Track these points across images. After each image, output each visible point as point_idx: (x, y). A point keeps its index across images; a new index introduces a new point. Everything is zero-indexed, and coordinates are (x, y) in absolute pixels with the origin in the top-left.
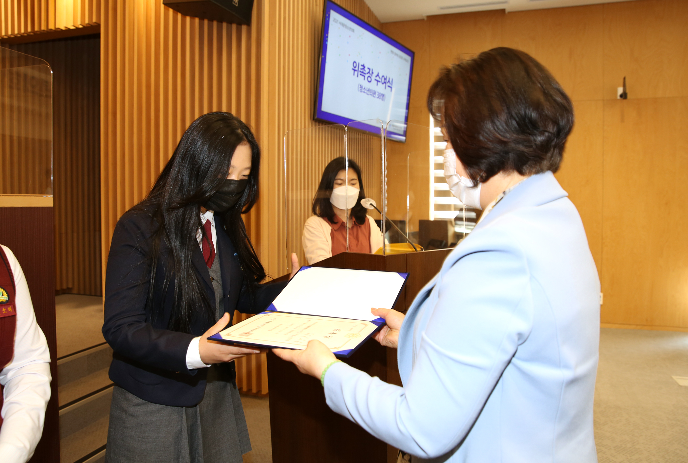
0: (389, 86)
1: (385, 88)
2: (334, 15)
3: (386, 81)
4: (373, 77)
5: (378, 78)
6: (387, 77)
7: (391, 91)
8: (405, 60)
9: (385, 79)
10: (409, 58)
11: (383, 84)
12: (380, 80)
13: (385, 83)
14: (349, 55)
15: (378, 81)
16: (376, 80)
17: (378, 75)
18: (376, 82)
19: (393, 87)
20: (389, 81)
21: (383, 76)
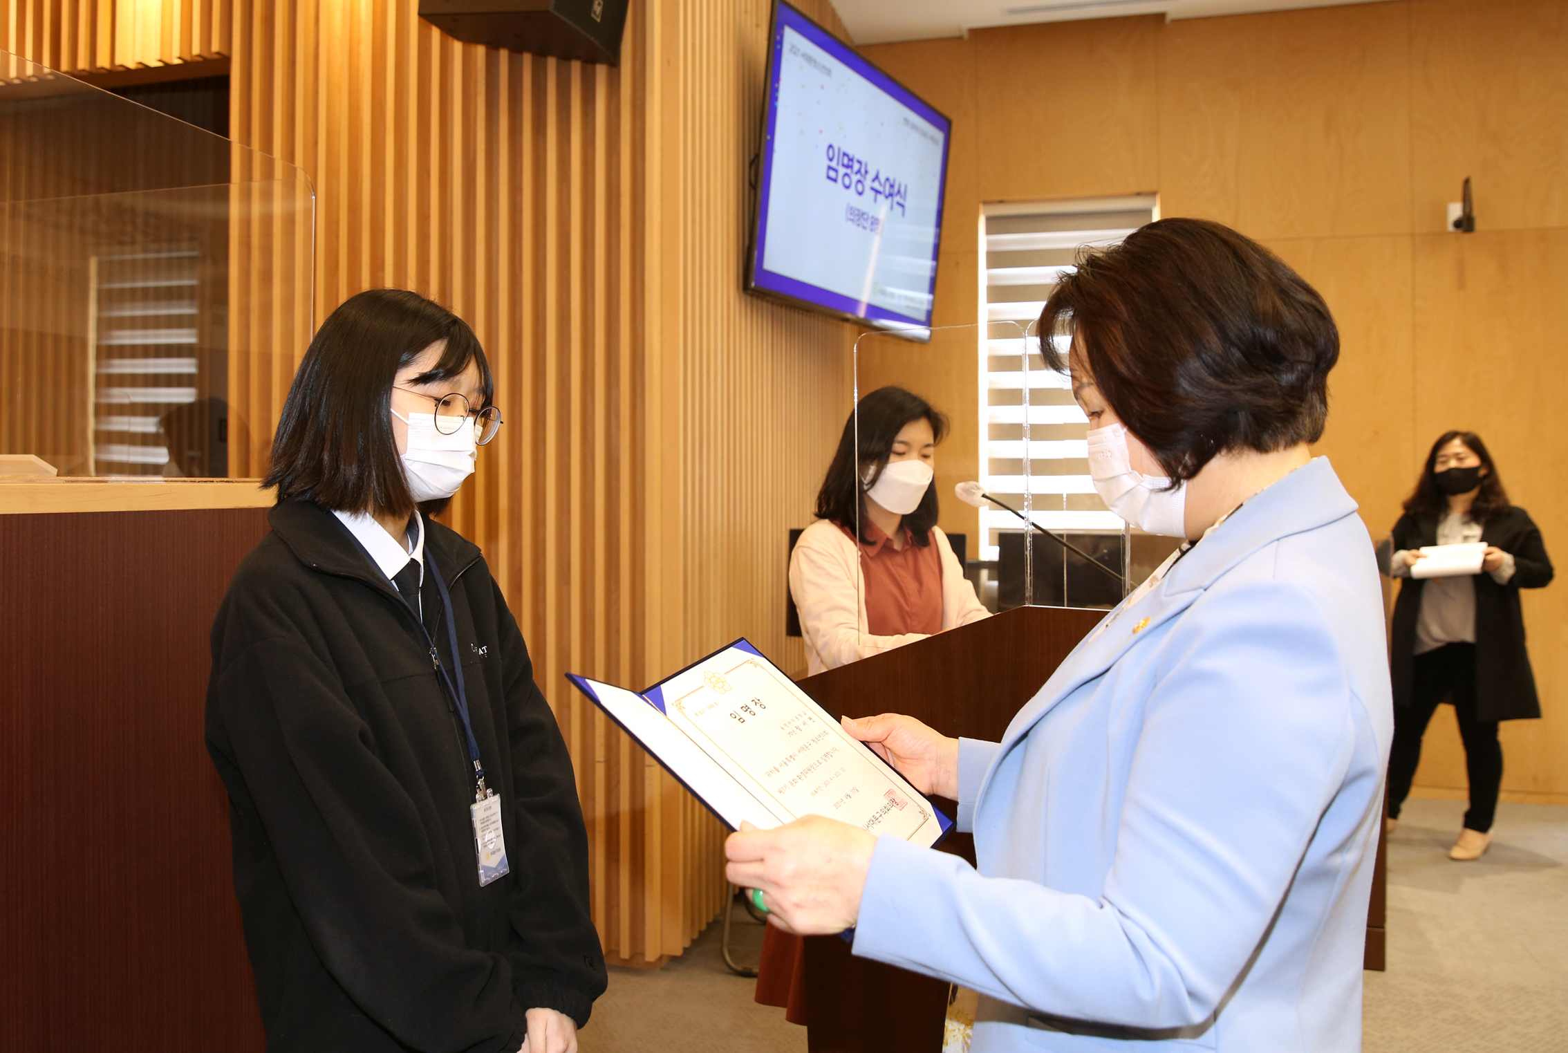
0: (899, 204)
1: (892, 208)
2: (791, 37)
3: (892, 192)
4: (868, 183)
5: (876, 185)
6: (894, 181)
7: (903, 214)
8: (933, 139)
9: (892, 186)
10: (939, 136)
11: (887, 197)
12: (880, 189)
13: (891, 195)
14: (821, 132)
15: (877, 192)
16: (873, 189)
17: (876, 178)
18: (873, 193)
19: (907, 204)
20: (899, 192)
21: (887, 179)
